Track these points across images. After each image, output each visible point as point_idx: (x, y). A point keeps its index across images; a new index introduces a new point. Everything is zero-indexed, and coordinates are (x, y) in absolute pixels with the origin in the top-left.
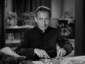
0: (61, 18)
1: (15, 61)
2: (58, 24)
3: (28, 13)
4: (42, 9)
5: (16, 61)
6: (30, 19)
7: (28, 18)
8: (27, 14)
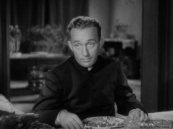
0: (109, 37)
1: (17, 123)
2: (103, 50)
3: (40, 27)
4: (78, 24)
5: (20, 123)
6: (46, 40)
7: (40, 37)
8: (38, 30)
